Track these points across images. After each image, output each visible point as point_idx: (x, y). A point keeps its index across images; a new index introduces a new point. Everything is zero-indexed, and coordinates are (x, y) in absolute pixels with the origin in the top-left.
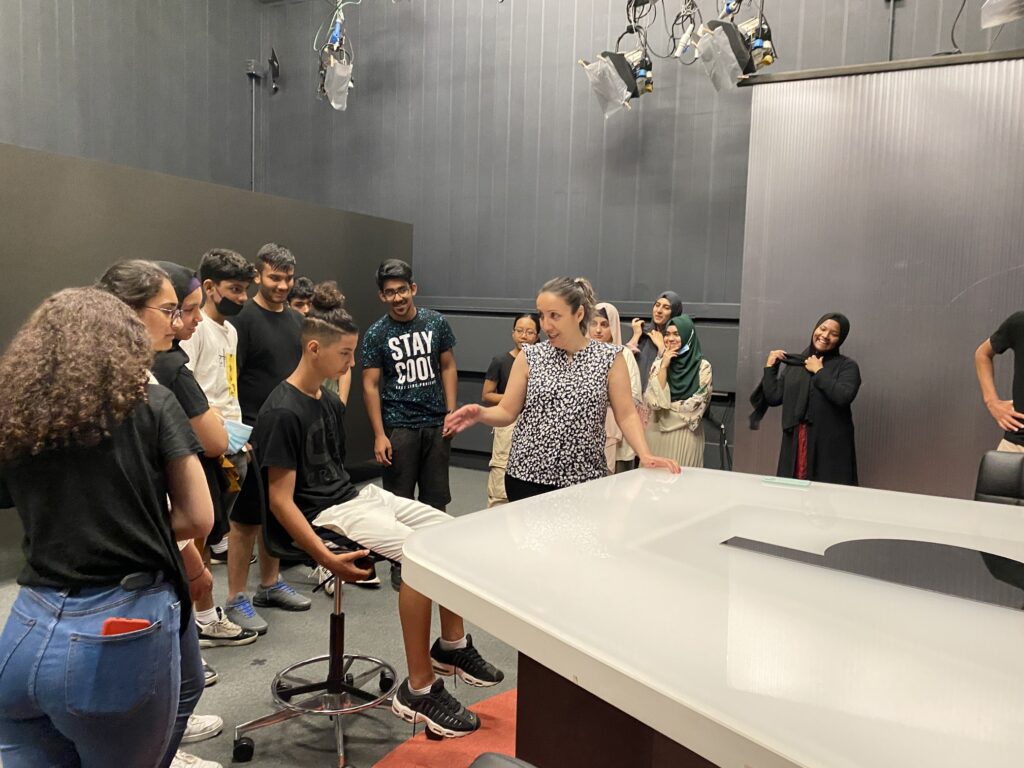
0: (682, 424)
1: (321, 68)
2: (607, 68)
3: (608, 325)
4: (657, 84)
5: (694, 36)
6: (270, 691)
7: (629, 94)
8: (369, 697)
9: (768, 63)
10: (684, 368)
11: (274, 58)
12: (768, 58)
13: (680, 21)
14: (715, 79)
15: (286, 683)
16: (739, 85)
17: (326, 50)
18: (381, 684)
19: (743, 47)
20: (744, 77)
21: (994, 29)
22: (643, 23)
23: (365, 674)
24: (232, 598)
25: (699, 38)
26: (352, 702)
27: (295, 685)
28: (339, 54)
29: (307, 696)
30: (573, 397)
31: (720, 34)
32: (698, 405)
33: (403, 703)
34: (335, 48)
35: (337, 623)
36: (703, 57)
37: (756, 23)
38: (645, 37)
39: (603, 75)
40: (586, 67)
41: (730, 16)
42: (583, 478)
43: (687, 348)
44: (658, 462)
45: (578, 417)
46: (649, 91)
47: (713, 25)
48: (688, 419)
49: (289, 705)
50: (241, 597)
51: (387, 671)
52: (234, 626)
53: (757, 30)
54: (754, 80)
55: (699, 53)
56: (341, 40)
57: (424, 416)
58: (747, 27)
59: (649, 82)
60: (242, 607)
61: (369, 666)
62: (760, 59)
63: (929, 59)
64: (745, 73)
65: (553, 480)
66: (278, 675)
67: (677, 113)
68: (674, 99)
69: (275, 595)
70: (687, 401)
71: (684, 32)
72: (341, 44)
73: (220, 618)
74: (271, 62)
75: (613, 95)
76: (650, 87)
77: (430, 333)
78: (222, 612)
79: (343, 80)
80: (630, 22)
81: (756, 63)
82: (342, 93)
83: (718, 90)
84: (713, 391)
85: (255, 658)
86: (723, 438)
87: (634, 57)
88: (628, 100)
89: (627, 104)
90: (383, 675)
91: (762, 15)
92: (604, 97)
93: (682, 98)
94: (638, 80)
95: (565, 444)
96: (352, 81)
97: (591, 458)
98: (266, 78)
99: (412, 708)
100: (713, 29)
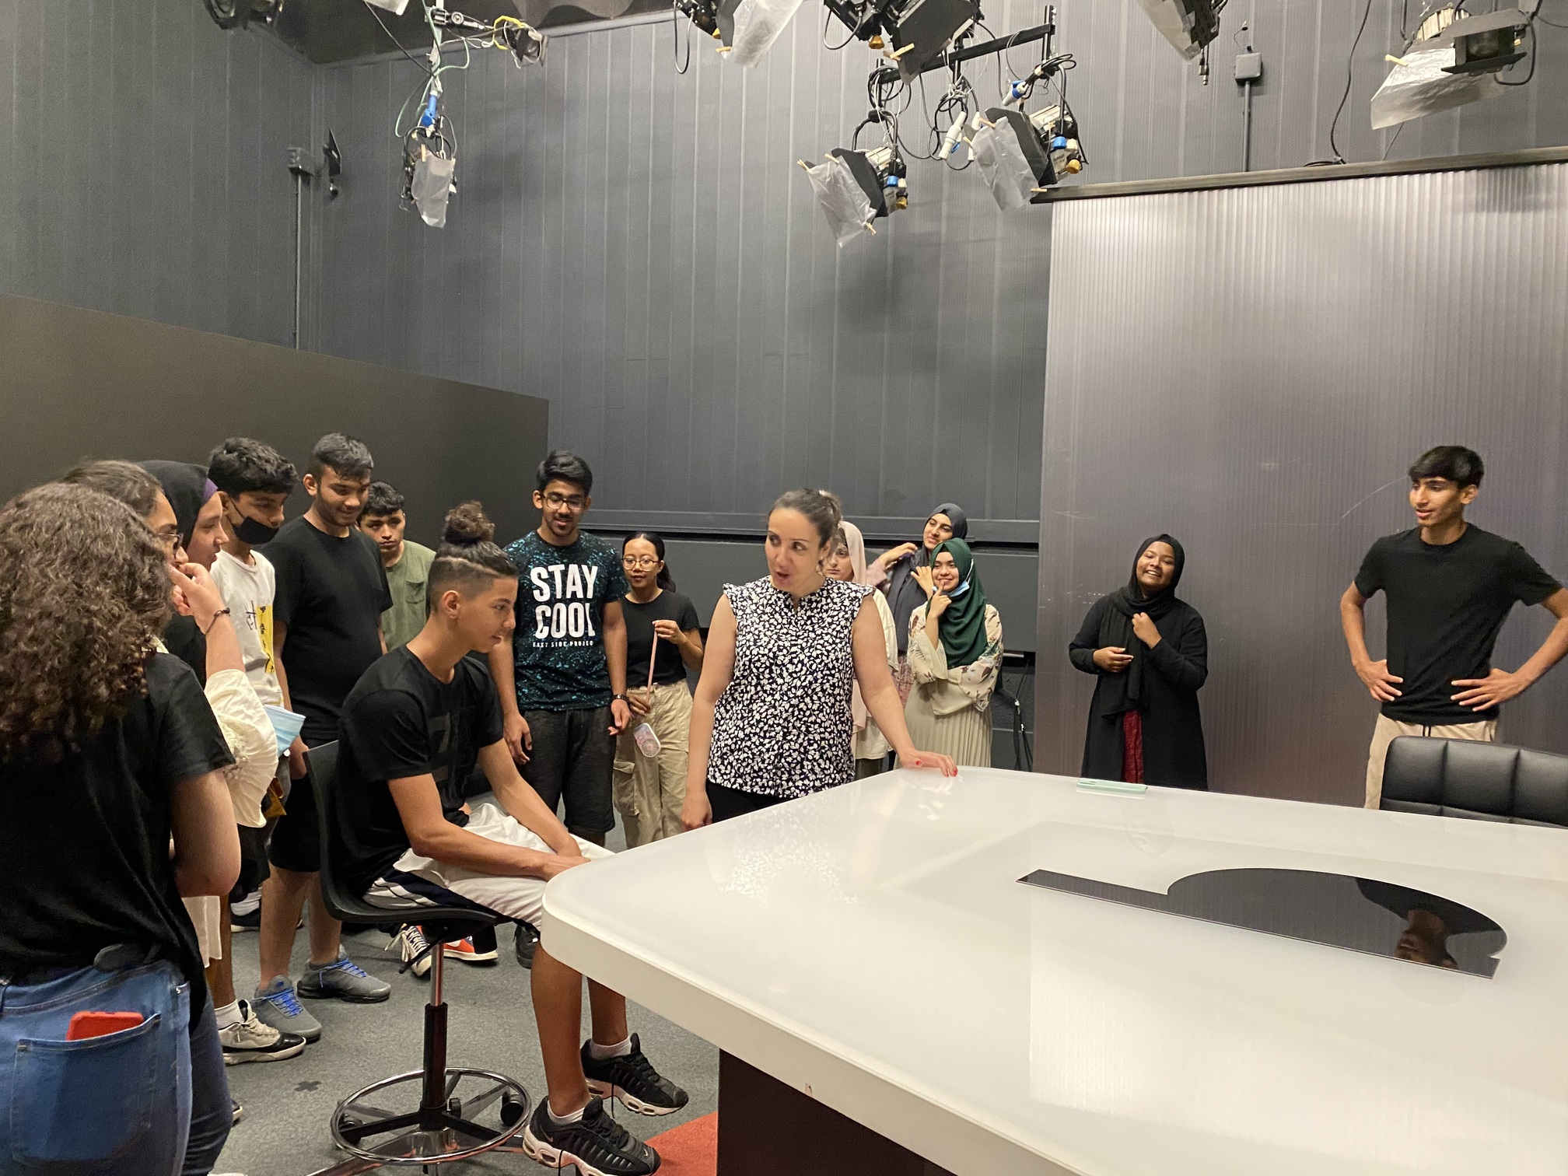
0: (966, 702)
1: (407, 163)
2: (839, 172)
3: (847, 554)
4: (914, 197)
5: (966, 128)
6: (328, 1131)
7: (874, 211)
8: (486, 1134)
9: (1075, 171)
10: (963, 616)
11: (333, 145)
12: (1074, 163)
13: (946, 106)
14: (998, 192)
15: (352, 1117)
16: (1033, 201)
17: (415, 136)
18: (505, 1113)
19: (1038, 147)
20: (1039, 190)
21: (1388, 129)
22: (892, 107)
23: (478, 1098)
24: (266, 984)
25: (974, 132)
26: (459, 1144)
27: (367, 1120)
28: (434, 143)
29: (388, 1136)
30: (801, 662)
31: (1004, 128)
32: (988, 671)
33: (541, 1138)
34: (429, 134)
35: (436, 1018)
36: (980, 159)
37: (1056, 113)
38: (896, 128)
39: (834, 182)
40: (810, 171)
41: (1019, 102)
42: (818, 783)
43: (966, 586)
44: (925, 759)
45: (808, 692)
46: (903, 207)
47: (993, 115)
48: (974, 694)
49: (360, 1152)
50: (281, 984)
51: (513, 1091)
52: (268, 1030)
53: (1058, 123)
54: (1055, 195)
55: (975, 154)
56: (438, 121)
57: (573, 693)
58: (1044, 119)
59: (901, 194)
60: (281, 1000)
61: (486, 1085)
62: (1063, 164)
63: (1300, 170)
64: (1041, 185)
65: (771, 788)
66: (340, 1104)
67: (943, 237)
68: (939, 219)
69: (332, 979)
70: (971, 667)
71: (953, 123)
72: (437, 127)
73: (246, 1018)
74: (327, 152)
75: (849, 212)
76: (903, 203)
77: (595, 569)
78: (249, 1007)
79: (439, 181)
80: (874, 106)
81: (1056, 170)
82: (440, 200)
83: (1002, 209)
84: (1005, 651)
85: (303, 1080)
86: (1019, 719)
87: (880, 158)
88: (871, 221)
89: (870, 226)
90: (506, 1098)
91: (1064, 102)
92: (836, 215)
93: (949, 218)
94: (887, 191)
95: (790, 733)
96: (454, 184)
97: (830, 754)
98: (318, 173)
99: (554, 1145)
100: (994, 122)
